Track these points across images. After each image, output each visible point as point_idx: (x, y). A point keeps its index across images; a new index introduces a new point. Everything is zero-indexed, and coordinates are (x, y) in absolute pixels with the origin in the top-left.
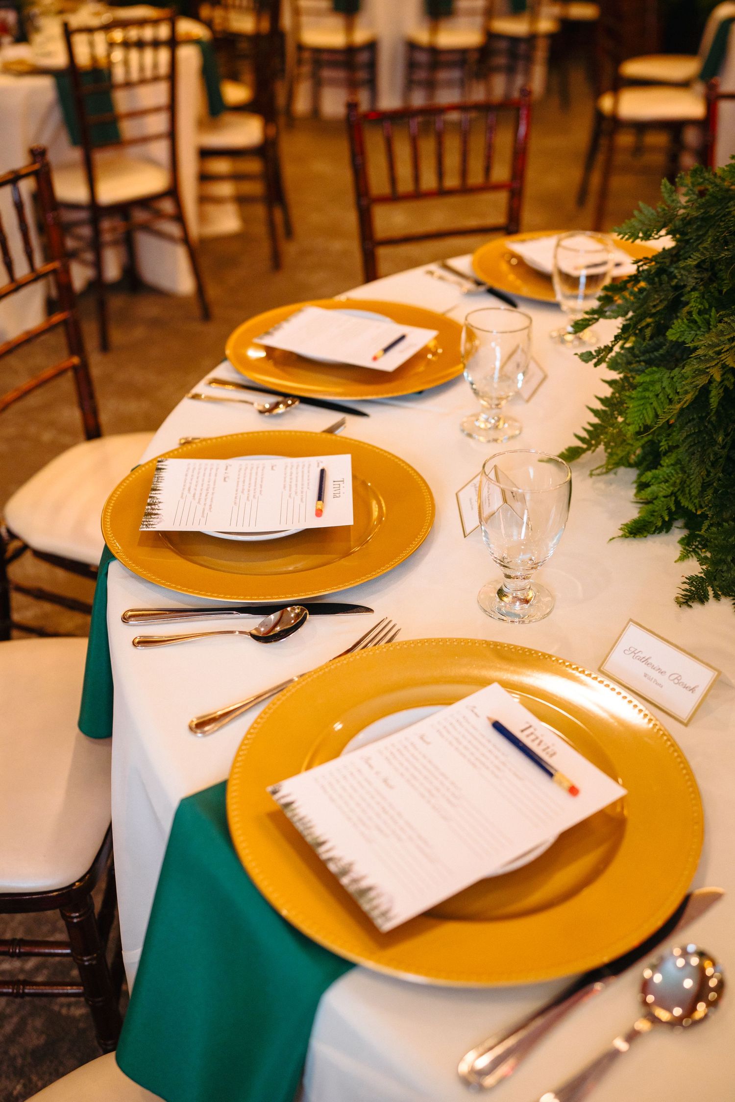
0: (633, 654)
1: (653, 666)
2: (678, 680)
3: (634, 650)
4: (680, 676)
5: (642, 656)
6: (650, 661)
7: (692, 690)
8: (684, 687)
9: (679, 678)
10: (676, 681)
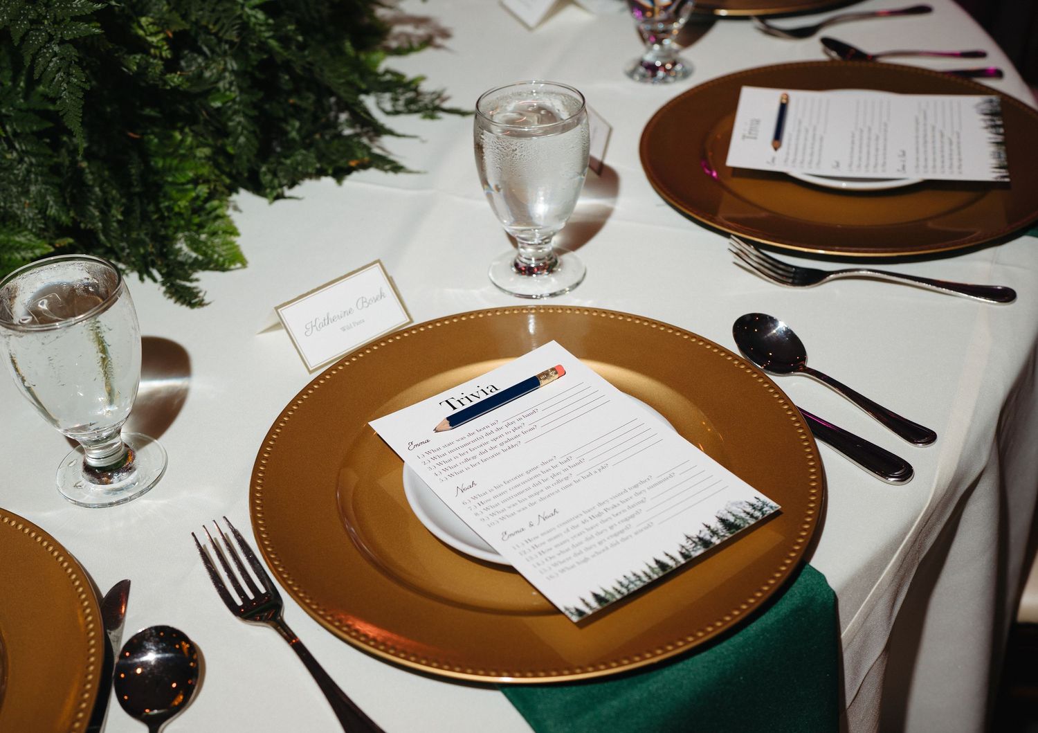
0: (314, 328)
1: (338, 316)
2: (366, 302)
3: (310, 325)
4: (363, 298)
5: (322, 321)
6: (331, 316)
7: (382, 295)
8: (375, 301)
9: (364, 300)
10: (365, 304)
